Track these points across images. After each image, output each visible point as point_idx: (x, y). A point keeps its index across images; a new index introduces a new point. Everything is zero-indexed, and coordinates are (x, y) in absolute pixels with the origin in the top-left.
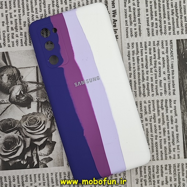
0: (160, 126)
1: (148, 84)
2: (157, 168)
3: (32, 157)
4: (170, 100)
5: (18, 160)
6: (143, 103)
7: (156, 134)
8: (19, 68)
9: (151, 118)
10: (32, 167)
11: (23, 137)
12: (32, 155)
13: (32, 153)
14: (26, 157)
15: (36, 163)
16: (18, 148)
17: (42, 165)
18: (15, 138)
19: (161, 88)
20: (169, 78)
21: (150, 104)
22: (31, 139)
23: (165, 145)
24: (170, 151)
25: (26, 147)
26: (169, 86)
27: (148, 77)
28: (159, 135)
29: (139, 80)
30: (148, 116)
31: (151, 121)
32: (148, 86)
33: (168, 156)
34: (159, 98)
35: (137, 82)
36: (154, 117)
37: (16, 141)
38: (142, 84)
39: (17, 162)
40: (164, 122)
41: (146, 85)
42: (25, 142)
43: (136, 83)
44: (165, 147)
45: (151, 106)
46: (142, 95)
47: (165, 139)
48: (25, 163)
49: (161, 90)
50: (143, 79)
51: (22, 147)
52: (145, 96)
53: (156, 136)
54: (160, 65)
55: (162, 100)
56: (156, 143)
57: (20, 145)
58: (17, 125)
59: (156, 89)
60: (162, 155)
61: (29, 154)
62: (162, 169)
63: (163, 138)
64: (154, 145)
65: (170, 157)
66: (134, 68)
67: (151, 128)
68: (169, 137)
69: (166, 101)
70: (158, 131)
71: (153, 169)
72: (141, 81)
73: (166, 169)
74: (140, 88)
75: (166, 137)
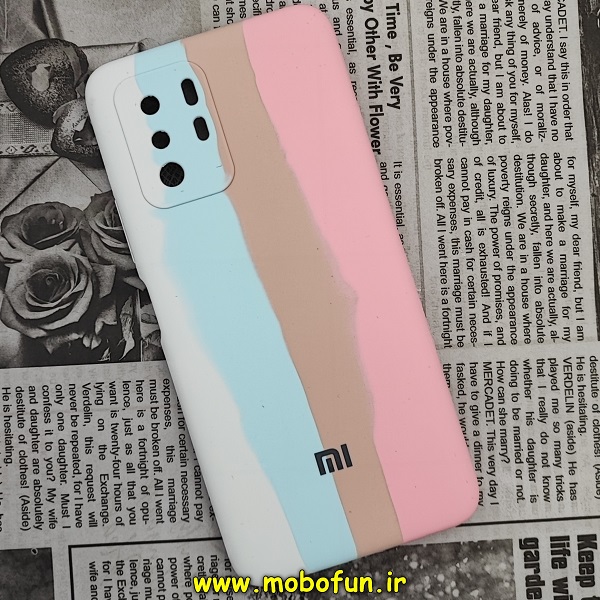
0: (522, 238)
1: (487, 104)
2: (513, 369)
3: (119, 326)
4: (557, 157)
5: (74, 336)
6: (471, 163)
7: (509, 262)
8: (84, 47)
9: (496, 210)
10: (116, 358)
11: (90, 260)
12: (118, 319)
13: (118, 313)
14: (98, 327)
15: (130, 344)
16: (75, 297)
17: (149, 353)
18: (65, 264)
19: (528, 119)
20: (552, 88)
21: (492, 167)
22: (117, 268)
23: (537, 298)
24: (553, 315)
25: (102, 295)
26: (553, 113)
27: (487, 82)
28: (519, 266)
29: (461, 91)
30: (486, 206)
31: (494, 220)
32: (487, 110)
33: (547, 331)
34: (522, 149)
35: (454, 96)
36: (506, 208)
37: (69, 276)
38: (468, 103)
39: (71, 342)
40: (536, 225)
41: (481, 107)
42: (97, 278)
43: (450, 101)
44: (538, 305)
45: (498, 175)
46: (468, 138)
47: (537, 278)
48: (95, 344)
49: (527, 123)
50: (474, 87)
51: (89, 293)
52: (477, 141)
53: (512, 269)
54: (525, 47)
55: (532, 157)
56: (511, 290)
57: (80, 287)
58: (75, 223)
59: (514, 119)
60: (526, 328)
61: (109, 318)
62: (527, 374)
63: (532, 273)
64: (505, 296)
65: (554, 335)
66: (445, 52)
67: (495, 243)
68: (550, 272)
69: (544, 158)
70: (517, 252)
71: (500, 372)
72: (465, 95)
73: (540, 373)
74: (462, 116)
75: (543, 272)
